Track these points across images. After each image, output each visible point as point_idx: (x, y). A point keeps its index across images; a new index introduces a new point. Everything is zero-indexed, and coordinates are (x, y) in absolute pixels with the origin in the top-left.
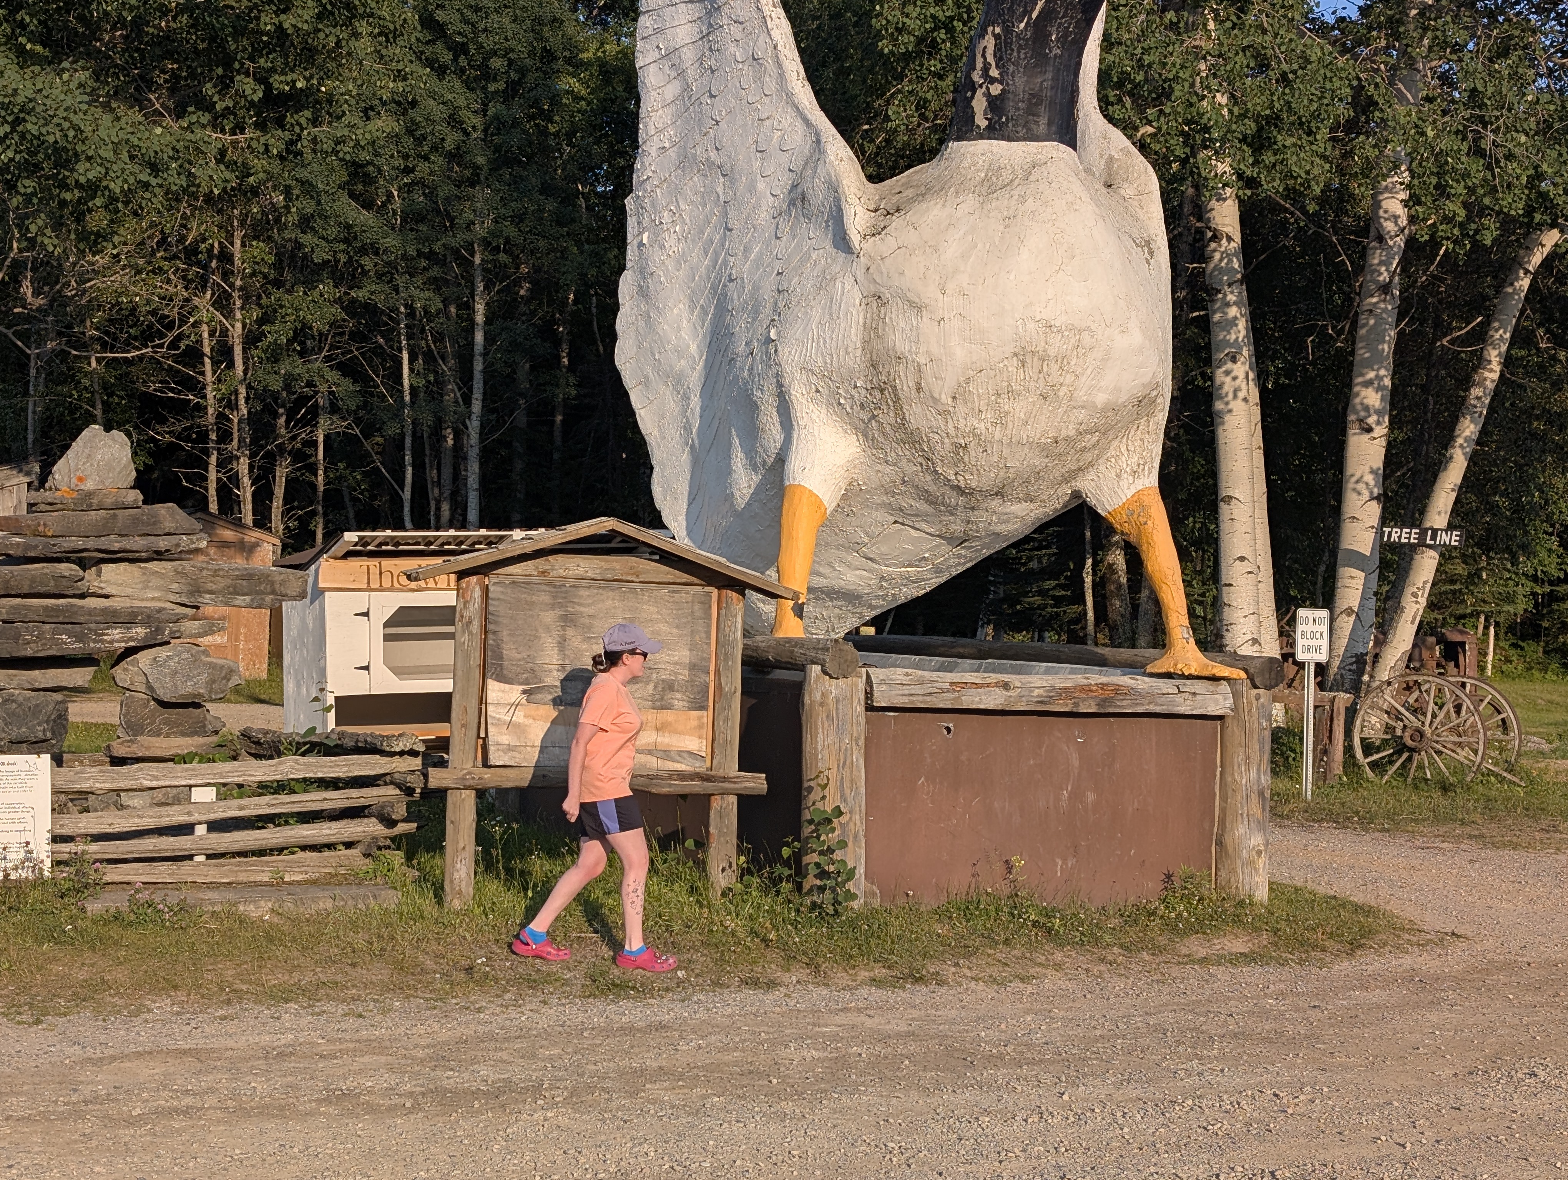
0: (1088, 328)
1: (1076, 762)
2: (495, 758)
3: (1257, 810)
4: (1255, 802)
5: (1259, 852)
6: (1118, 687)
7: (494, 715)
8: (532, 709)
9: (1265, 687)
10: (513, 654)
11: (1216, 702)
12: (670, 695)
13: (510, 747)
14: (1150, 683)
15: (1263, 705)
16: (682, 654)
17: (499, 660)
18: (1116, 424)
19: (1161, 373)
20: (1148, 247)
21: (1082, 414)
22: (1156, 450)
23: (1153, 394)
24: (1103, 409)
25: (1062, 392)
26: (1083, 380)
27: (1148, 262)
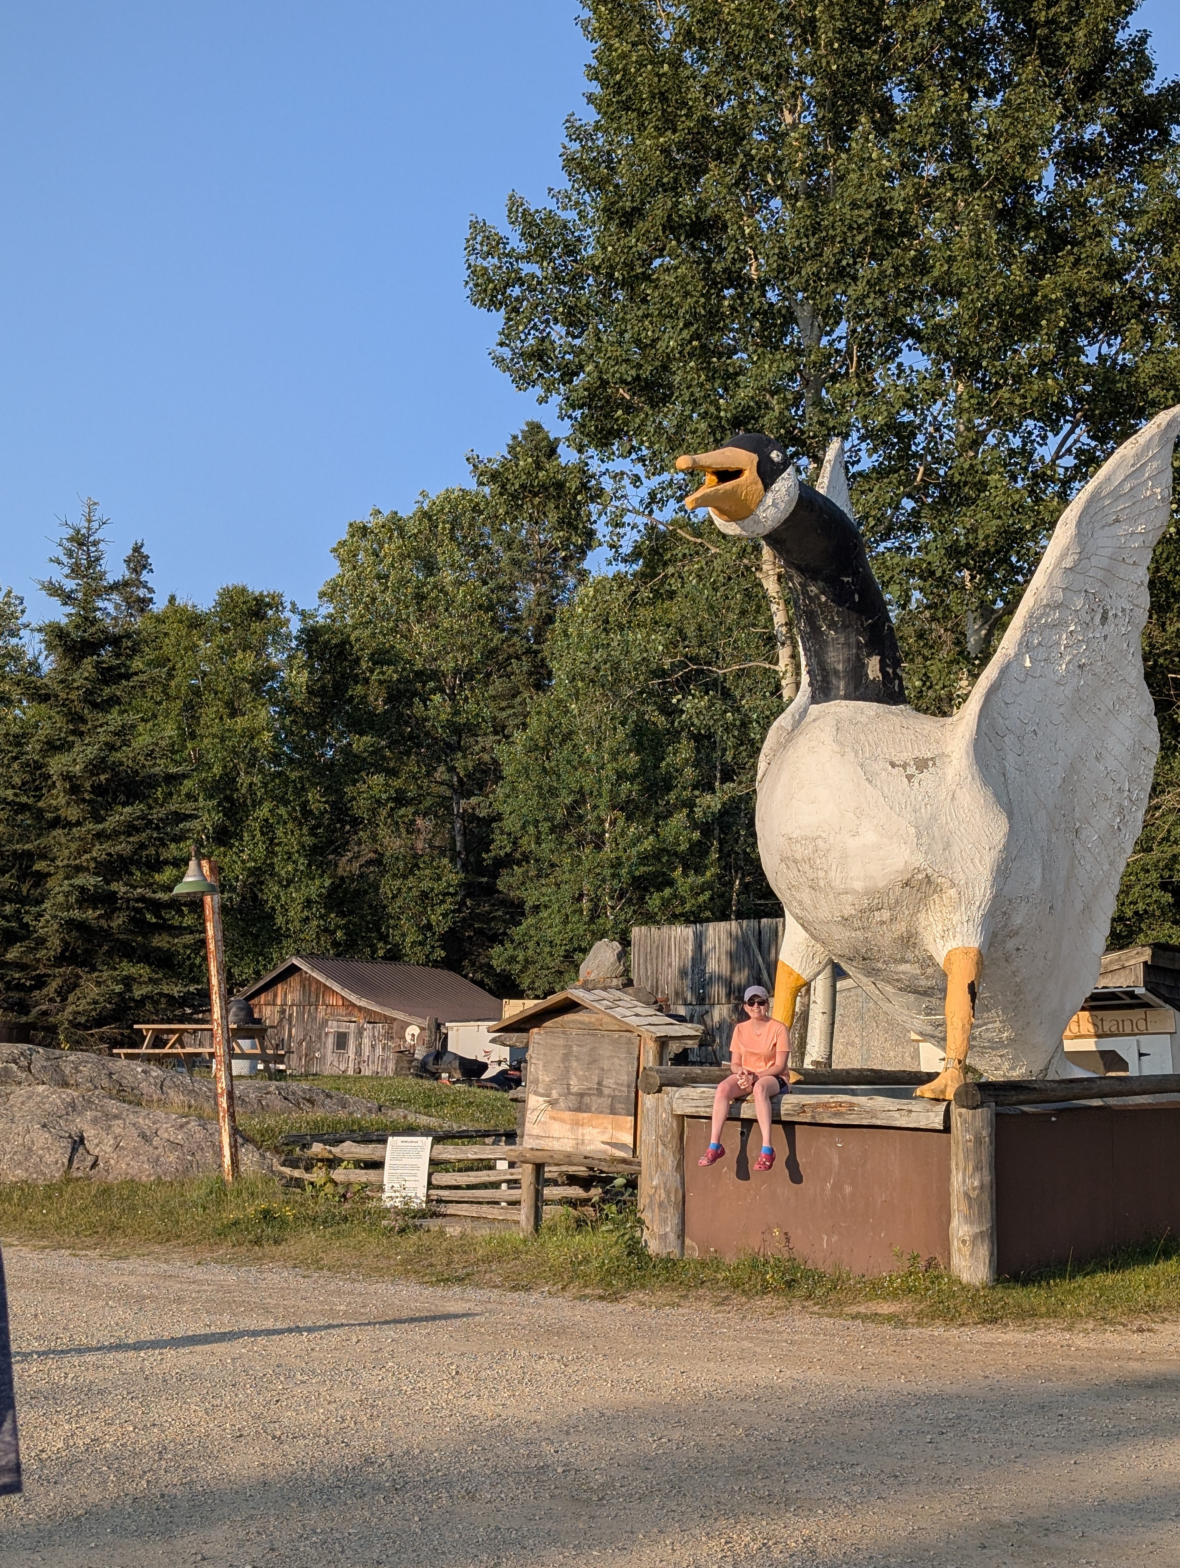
0: (820, 837)
1: (836, 1162)
2: (528, 1143)
3: (964, 1207)
4: (962, 1200)
5: (964, 1242)
6: (852, 1105)
7: (530, 1117)
8: (554, 1113)
9: (968, 1107)
10: (545, 1078)
11: (928, 1118)
12: (618, 1106)
13: (538, 1137)
14: (880, 1102)
15: (965, 1121)
16: (624, 1078)
17: (536, 1082)
18: (897, 902)
19: (918, 860)
20: (922, 764)
21: (850, 898)
22: (956, 918)
23: (920, 877)
24: (866, 893)
25: (822, 883)
26: (833, 874)
27: (909, 777)
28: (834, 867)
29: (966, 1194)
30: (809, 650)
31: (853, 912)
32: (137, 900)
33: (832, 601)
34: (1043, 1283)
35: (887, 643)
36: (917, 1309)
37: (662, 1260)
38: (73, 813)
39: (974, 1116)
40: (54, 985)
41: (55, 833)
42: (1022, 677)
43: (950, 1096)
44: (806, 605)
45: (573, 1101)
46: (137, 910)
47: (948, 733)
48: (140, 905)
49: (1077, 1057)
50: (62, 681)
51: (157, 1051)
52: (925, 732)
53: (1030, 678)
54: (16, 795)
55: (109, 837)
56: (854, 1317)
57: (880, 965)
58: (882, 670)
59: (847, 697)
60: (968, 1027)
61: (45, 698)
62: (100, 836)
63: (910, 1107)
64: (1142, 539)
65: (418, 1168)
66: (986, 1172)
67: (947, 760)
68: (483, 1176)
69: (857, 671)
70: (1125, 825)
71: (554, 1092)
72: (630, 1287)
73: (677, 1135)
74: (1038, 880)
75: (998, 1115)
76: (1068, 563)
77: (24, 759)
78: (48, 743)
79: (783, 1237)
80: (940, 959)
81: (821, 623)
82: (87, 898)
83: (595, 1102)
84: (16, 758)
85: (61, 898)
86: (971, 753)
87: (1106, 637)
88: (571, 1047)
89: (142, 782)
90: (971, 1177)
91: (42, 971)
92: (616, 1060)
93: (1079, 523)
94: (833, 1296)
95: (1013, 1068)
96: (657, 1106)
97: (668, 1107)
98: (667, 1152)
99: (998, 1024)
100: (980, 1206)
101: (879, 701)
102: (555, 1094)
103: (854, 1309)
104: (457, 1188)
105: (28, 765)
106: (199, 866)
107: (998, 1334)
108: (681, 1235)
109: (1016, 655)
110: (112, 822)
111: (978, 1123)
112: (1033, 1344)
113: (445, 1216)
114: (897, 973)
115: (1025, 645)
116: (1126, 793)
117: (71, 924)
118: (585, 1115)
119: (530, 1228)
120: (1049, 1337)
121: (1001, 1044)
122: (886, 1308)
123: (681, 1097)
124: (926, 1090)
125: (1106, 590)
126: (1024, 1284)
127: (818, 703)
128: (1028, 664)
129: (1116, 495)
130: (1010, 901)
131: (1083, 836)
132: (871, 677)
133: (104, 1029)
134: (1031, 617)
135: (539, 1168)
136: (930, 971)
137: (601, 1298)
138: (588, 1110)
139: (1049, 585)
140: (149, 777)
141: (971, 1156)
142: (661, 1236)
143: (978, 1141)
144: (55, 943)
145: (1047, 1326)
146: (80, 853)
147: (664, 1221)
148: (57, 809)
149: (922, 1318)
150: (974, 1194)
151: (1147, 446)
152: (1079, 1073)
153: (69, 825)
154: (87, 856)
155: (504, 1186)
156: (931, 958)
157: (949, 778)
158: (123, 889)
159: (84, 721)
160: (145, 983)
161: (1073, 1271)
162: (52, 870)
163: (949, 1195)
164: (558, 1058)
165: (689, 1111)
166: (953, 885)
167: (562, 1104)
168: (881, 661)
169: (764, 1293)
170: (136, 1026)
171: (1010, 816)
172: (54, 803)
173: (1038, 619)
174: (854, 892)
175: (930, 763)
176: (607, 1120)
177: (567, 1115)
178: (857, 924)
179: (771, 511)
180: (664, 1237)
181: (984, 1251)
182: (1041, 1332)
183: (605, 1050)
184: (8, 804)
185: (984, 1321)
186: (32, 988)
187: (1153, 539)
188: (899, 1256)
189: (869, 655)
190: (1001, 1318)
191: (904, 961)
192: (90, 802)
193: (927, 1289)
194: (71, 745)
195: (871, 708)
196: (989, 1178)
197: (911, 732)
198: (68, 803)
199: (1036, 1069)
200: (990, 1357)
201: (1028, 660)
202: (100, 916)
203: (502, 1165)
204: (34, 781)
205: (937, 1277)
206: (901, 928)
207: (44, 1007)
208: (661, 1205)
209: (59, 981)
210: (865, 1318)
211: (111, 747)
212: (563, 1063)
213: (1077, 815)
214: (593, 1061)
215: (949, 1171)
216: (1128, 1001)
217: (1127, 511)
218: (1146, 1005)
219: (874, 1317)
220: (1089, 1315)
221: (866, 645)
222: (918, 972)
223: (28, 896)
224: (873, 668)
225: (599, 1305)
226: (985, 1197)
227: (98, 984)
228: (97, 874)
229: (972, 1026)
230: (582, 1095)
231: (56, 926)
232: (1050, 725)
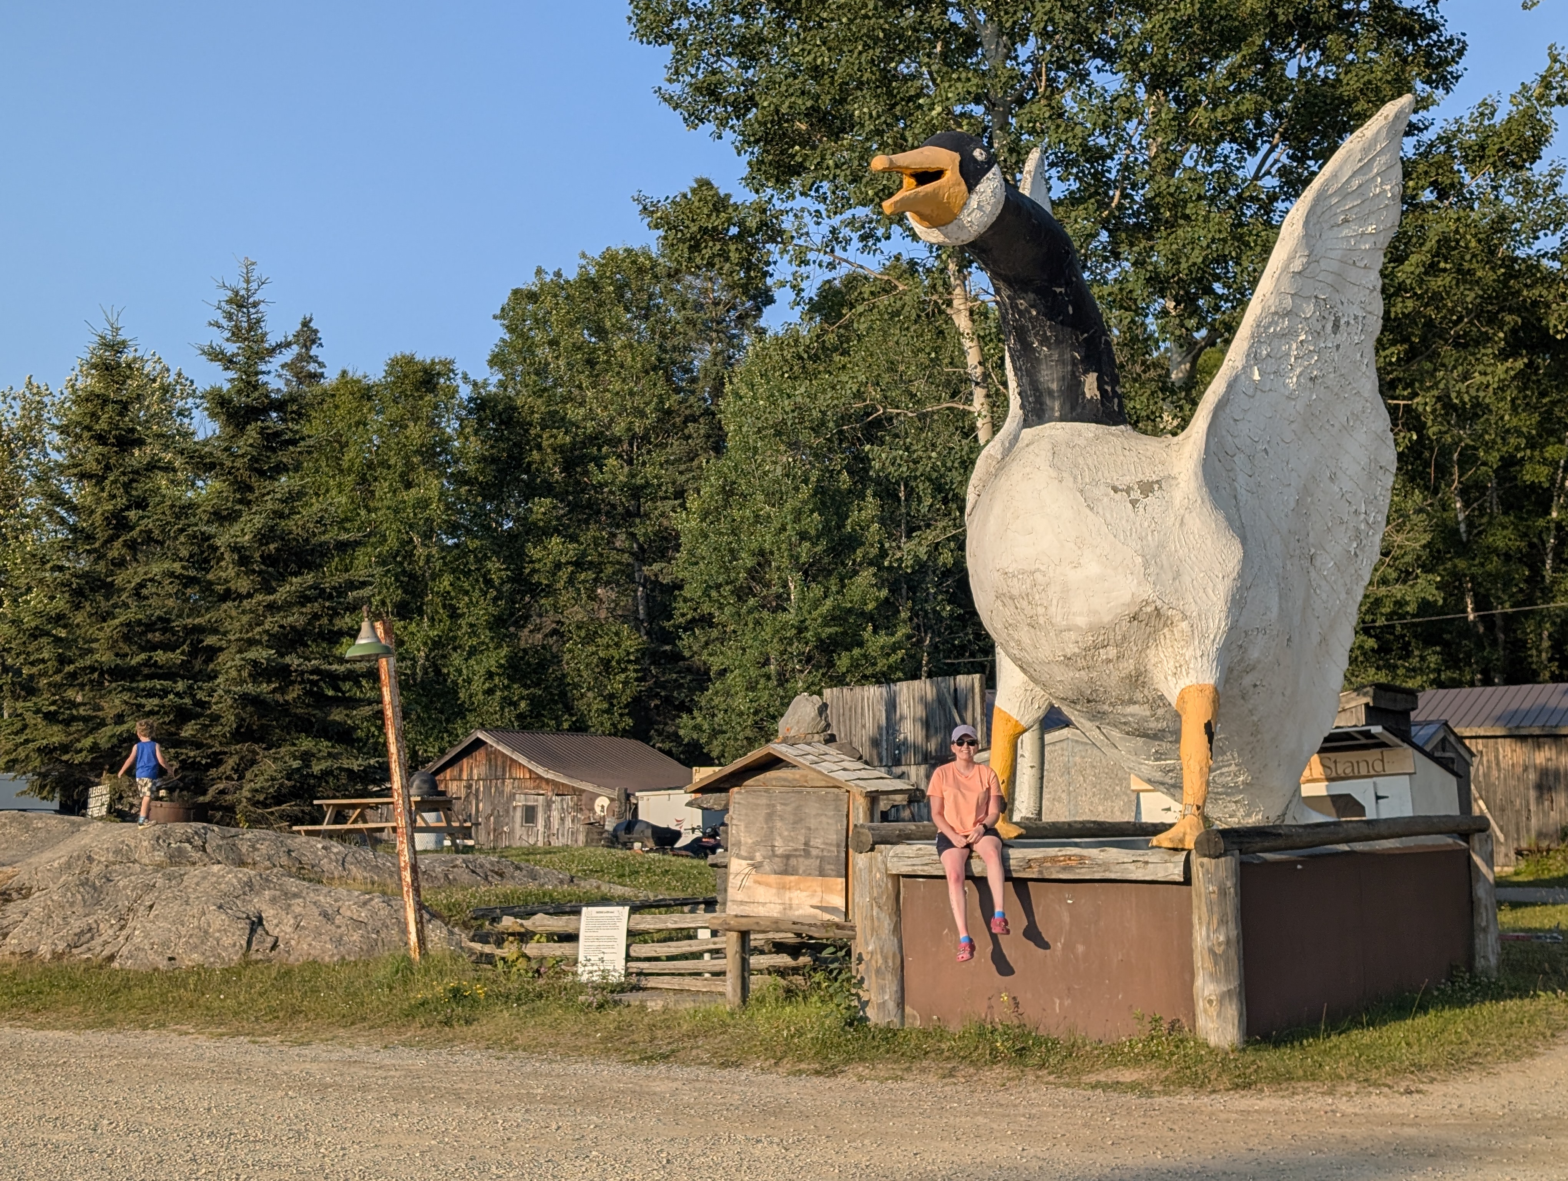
0: (1038, 570)
1: (1066, 919)
2: (732, 909)
3: (1209, 964)
4: (1206, 956)
5: (1210, 1002)
6: (1082, 858)
7: (733, 882)
8: (759, 877)
9: (1210, 856)
10: (747, 840)
11: (1166, 870)
12: (828, 867)
13: (742, 903)
14: (1113, 854)
15: (1208, 871)
16: (833, 837)
17: (738, 844)
18: (1124, 638)
19: (1147, 592)
20: (1147, 488)
21: (1073, 635)
22: (1189, 653)
23: (1149, 609)
24: (1091, 629)
25: (1041, 620)
26: (1053, 609)
27: (1134, 503)
28: (1055, 602)
29: (1211, 951)
30: (1020, 369)
31: (1077, 650)
32: (312, 672)
33: (1044, 315)
34: (1296, 1044)
35: (1105, 358)
36: (1163, 1076)
37: (881, 1030)
38: (243, 585)
39: (1217, 866)
40: (231, 762)
41: (224, 606)
42: (1251, 392)
43: (1190, 844)
44: (1015, 320)
45: (778, 863)
46: (313, 683)
47: (1174, 454)
48: (315, 677)
49: (1313, 802)
50: (227, 449)
51: (338, 827)
52: (1149, 454)
53: (1259, 393)
54: (183, 567)
55: (279, 609)
56: (1094, 1087)
57: (1106, 707)
58: (1100, 388)
59: (1062, 419)
60: (1206, 770)
61: (211, 467)
62: (272, 607)
63: (1146, 858)
64: (1373, 239)
65: (615, 940)
66: (1232, 925)
67: (1174, 482)
68: (684, 946)
69: (1074, 388)
70: (1362, 550)
71: (758, 854)
72: (847, 1062)
73: (893, 897)
74: (1275, 610)
75: (1242, 863)
76: (1297, 266)
77: (190, 531)
78: (215, 513)
79: (1012, 1002)
80: (1172, 698)
81: (1032, 339)
82: (259, 672)
83: (803, 864)
84: (182, 530)
85: (234, 673)
86: (1200, 474)
87: (1338, 347)
88: (774, 806)
89: (313, 550)
90: (1216, 931)
91: (217, 748)
92: (824, 819)
93: (1306, 223)
94: (1068, 1064)
95: (1249, 815)
96: (871, 866)
97: (882, 867)
98: (882, 915)
99: (1233, 768)
100: (1226, 964)
101: (1097, 422)
102: (758, 857)
103: (1093, 1078)
104: (657, 959)
105: (195, 537)
106: (373, 628)
107: (1253, 1101)
108: (901, 1004)
109: (1244, 368)
110: (283, 593)
111: (1222, 873)
112: (1292, 1111)
113: (645, 989)
114: (1125, 716)
115: (1253, 357)
116: (1363, 516)
117: (245, 699)
118: (792, 878)
119: (737, 1000)
120: (1309, 1103)
121: (1236, 790)
122: (1128, 1076)
123: (896, 856)
124: (1163, 839)
125: (1337, 297)
126: (1277, 1045)
127: (1030, 426)
128: (1257, 377)
129: (1344, 193)
130: (1246, 632)
131: (1318, 563)
132: (1088, 396)
133: (284, 807)
134: (1258, 326)
135: (744, 935)
136: (1160, 712)
137: (818, 1073)
138: (794, 872)
139: (1278, 292)
140: (321, 545)
141: (1215, 909)
142: (879, 1005)
143: (1223, 892)
144: (230, 719)
145: (1306, 1090)
146: (251, 627)
147: (882, 989)
148: (227, 581)
149: (1170, 1086)
150: (1219, 950)
151: (1375, 140)
152: (1317, 818)
153: (240, 597)
154: (259, 629)
155: (707, 956)
156: (1162, 697)
157: (1177, 502)
158: (296, 662)
159: (251, 489)
160: (324, 758)
161: (1326, 1030)
162: (224, 644)
163: (1191, 952)
164: (761, 818)
165: (905, 870)
166: (1185, 617)
167: (767, 867)
168: (1098, 379)
169: (994, 1063)
170: (315, 802)
171: (1244, 541)
172: (224, 575)
173: (1267, 328)
174: (1078, 628)
175: (1156, 487)
176: (816, 883)
177: (773, 878)
178: (1081, 663)
179: (977, 214)
180: (882, 1006)
181: (1232, 1011)
182: (1301, 1097)
183: (812, 808)
184: (177, 577)
185: (1236, 1087)
186: (208, 767)
187: (1384, 241)
188: (1141, 1019)
189: (1086, 372)
190: (1255, 1083)
191: (1132, 702)
192: (260, 573)
193: (1172, 1054)
194: (239, 514)
195: (1089, 430)
196: (1235, 933)
197: (1134, 454)
198: (238, 575)
199: (1273, 815)
200: (1250, 1127)
201: (1256, 372)
202: (274, 691)
203: (704, 934)
204: (203, 552)
205: (1182, 1041)
206: (1128, 666)
207: (221, 786)
208: (878, 971)
209: (236, 758)
210: (1105, 1087)
211: (281, 515)
212: (767, 822)
213: (1311, 539)
214: (798, 820)
215: (1191, 926)
216: (1364, 741)
217: (1356, 210)
218: (1383, 745)
219: (1116, 1085)
220: (1350, 1076)
221: (1082, 361)
222: (1148, 713)
223: (200, 671)
224: (1090, 385)
225: (816, 1080)
226: (1233, 953)
227: (275, 760)
228: (272, 648)
229: (1211, 770)
230: (787, 857)
231: (230, 702)
232: (1282, 444)
